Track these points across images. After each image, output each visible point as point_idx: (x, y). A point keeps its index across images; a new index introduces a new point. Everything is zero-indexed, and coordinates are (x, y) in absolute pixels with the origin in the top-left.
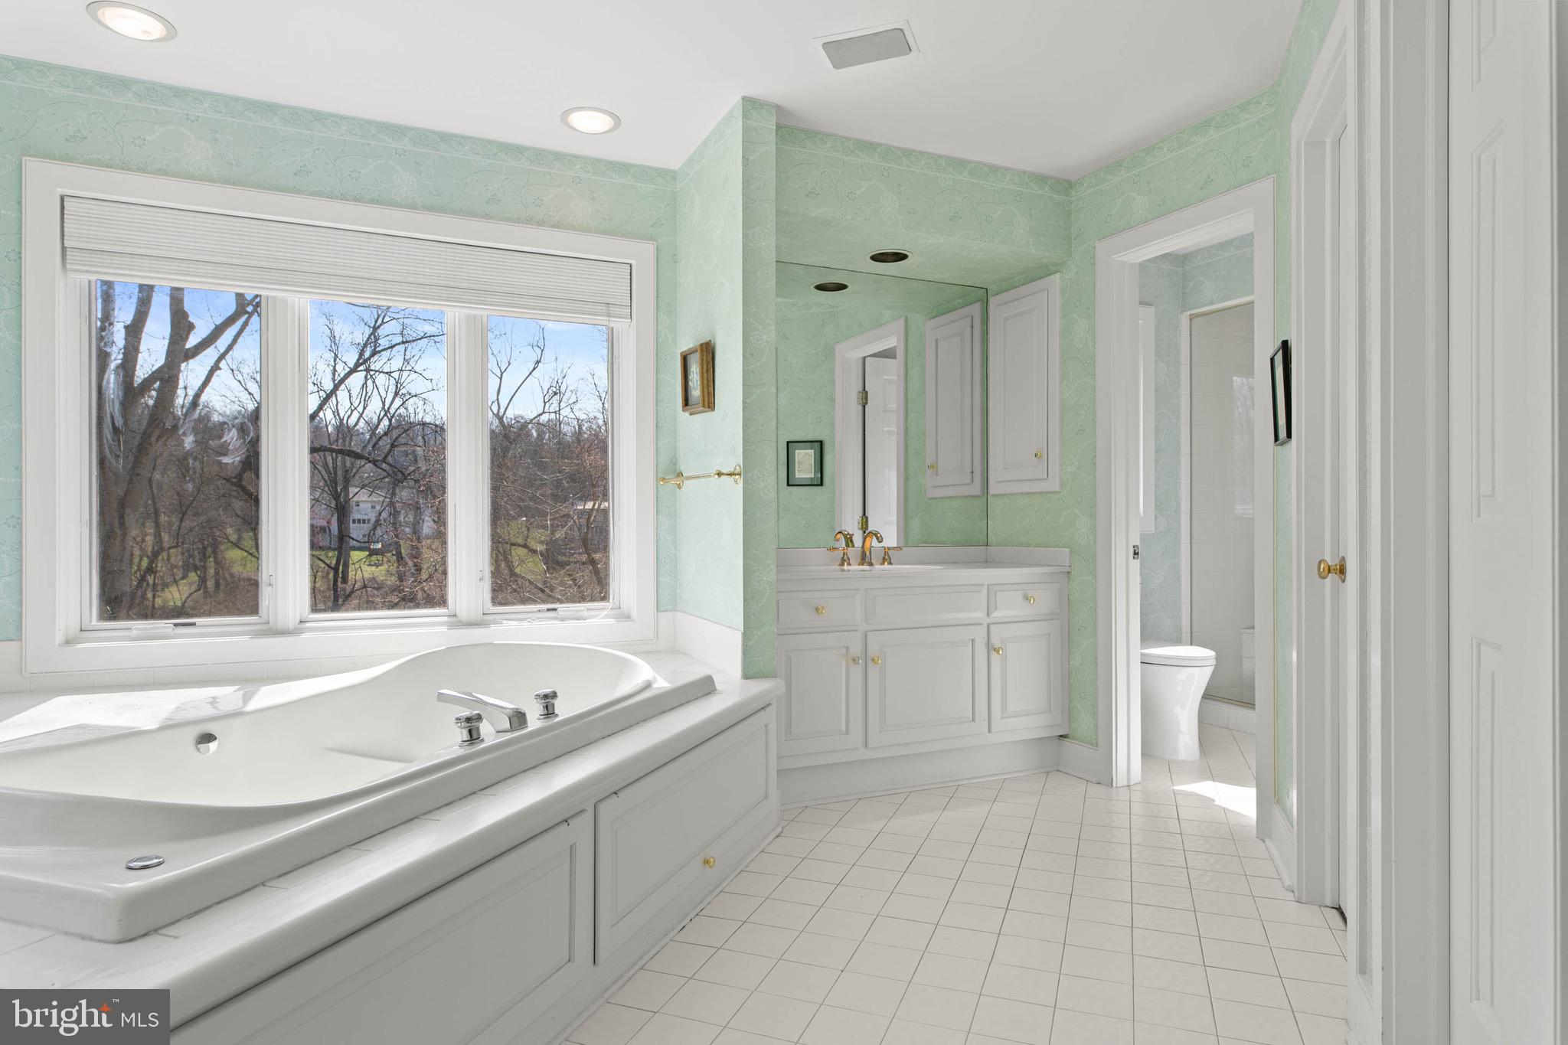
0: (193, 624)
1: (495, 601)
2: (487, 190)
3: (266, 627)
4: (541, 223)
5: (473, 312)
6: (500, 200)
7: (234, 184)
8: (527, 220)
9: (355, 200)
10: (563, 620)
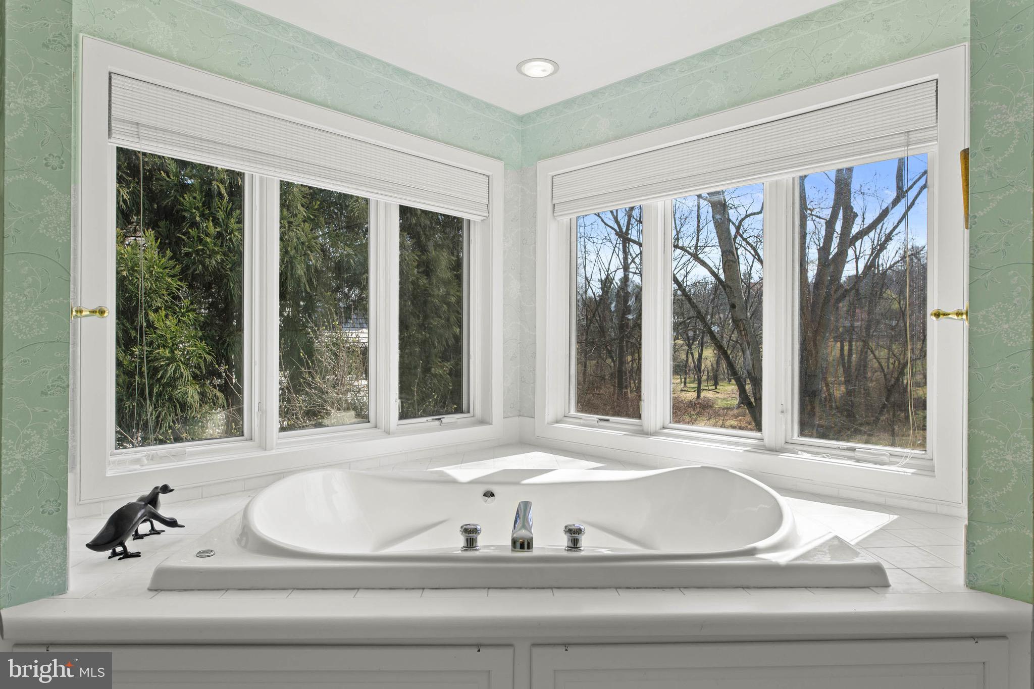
0: (608, 420)
1: (802, 433)
2: (780, 68)
3: (640, 428)
4: (829, 77)
5: (774, 179)
6: (791, 72)
7: (619, 138)
8: (816, 80)
9: (684, 120)
10: (858, 461)
